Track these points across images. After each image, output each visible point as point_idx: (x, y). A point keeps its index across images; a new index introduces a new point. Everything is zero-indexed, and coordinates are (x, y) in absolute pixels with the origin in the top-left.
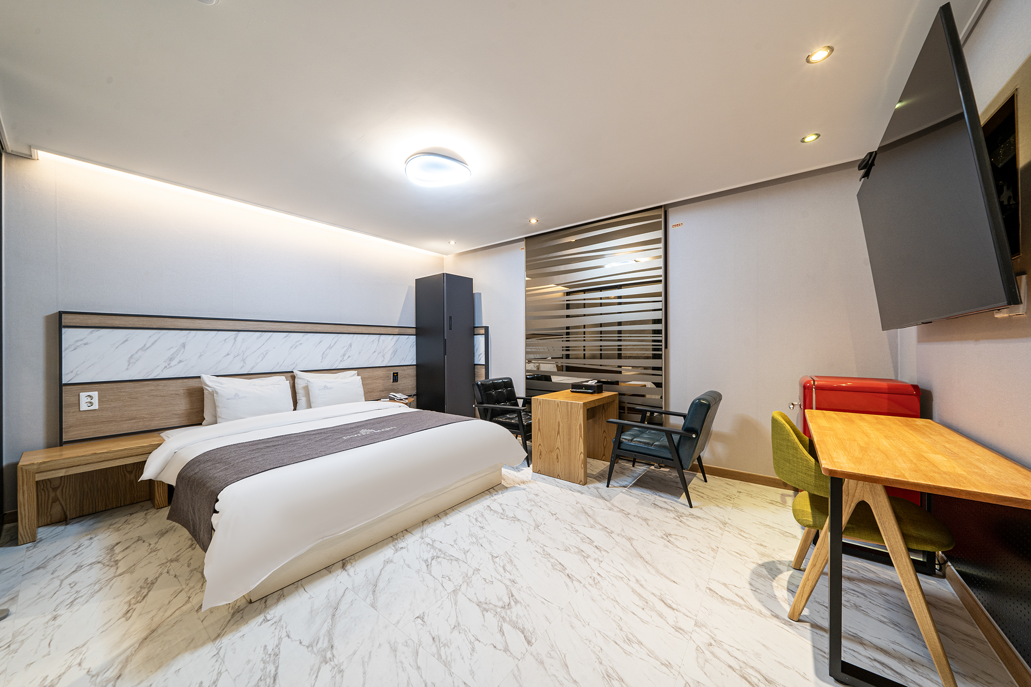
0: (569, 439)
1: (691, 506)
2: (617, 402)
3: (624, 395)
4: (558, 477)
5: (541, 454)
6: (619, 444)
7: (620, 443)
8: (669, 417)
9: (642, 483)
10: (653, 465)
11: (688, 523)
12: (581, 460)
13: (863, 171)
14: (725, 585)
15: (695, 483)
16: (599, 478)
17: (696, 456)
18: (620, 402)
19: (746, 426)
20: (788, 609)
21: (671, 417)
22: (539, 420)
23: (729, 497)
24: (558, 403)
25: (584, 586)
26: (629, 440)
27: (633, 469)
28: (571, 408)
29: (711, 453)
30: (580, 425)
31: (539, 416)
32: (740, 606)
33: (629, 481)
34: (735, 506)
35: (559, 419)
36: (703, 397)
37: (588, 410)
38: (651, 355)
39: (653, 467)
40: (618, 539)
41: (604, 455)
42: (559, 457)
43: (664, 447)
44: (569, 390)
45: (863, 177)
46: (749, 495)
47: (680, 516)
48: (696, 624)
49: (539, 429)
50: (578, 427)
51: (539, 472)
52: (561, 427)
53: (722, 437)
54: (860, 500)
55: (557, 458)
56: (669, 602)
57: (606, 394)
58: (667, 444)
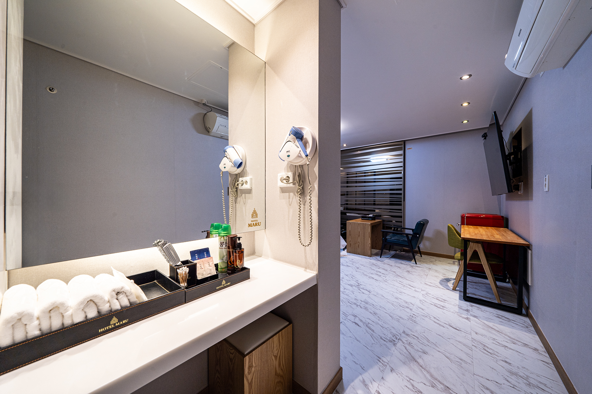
0: (364, 238)
1: (416, 264)
2: (382, 224)
3: (384, 221)
4: (359, 254)
5: (351, 245)
6: (385, 241)
7: (386, 239)
8: (405, 231)
9: (394, 257)
10: (398, 251)
11: (416, 268)
12: (369, 247)
13: (484, 138)
14: (431, 283)
15: (417, 257)
16: (376, 255)
17: (417, 246)
18: (383, 224)
19: (438, 233)
20: (452, 288)
21: (406, 230)
22: (350, 231)
23: (432, 262)
24: (359, 224)
25: (382, 282)
26: (390, 239)
27: (389, 252)
28: (365, 225)
29: (423, 245)
30: (369, 232)
31: (350, 229)
32: (436, 287)
33: (389, 256)
34: (434, 264)
35: (359, 230)
36: (421, 221)
37: (372, 226)
38: (389, 204)
39: (398, 252)
40: (390, 272)
41: (376, 247)
42: (359, 246)
43: (405, 241)
44: (361, 219)
45: (484, 139)
46: (439, 261)
47: (412, 267)
48: (422, 290)
49: (350, 235)
50: (368, 233)
51: (350, 252)
52: (360, 233)
53: (429, 239)
54: (475, 249)
55: (358, 246)
56: (412, 286)
57: (377, 221)
58: (406, 239)
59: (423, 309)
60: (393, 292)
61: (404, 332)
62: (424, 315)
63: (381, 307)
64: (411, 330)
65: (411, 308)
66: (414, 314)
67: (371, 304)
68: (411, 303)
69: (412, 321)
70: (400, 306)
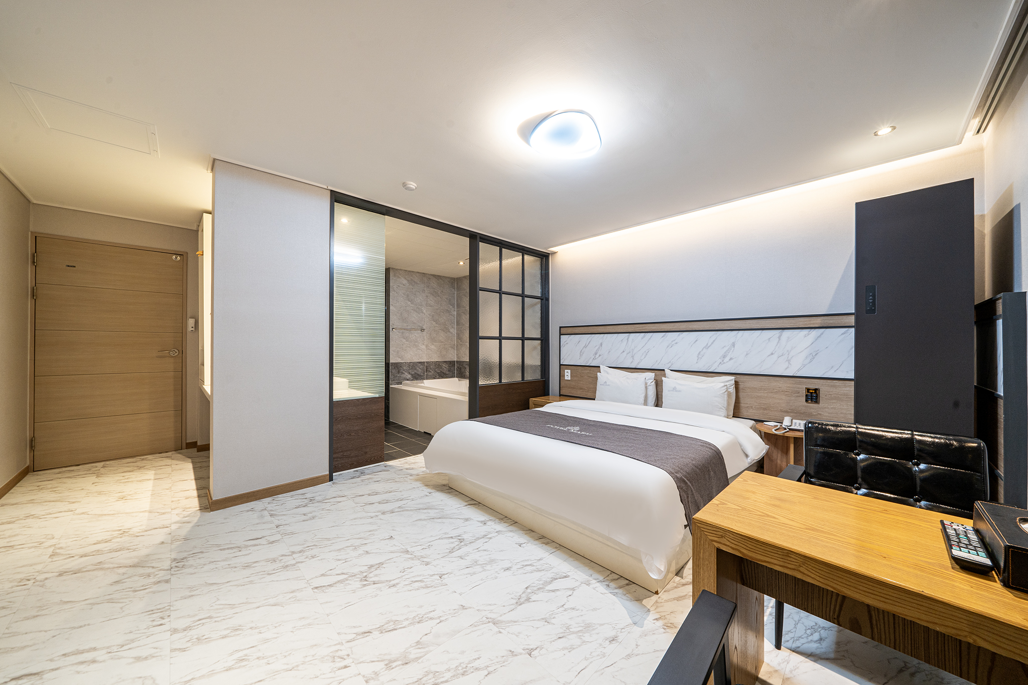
59: (138, 659)
60: (266, 641)
61: (167, 581)
62: (129, 646)
63: (251, 582)
64: (154, 593)
65: (176, 636)
66: (161, 625)
67: (274, 572)
68: (183, 650)
69: (160, 609)
70: (210, 617)
